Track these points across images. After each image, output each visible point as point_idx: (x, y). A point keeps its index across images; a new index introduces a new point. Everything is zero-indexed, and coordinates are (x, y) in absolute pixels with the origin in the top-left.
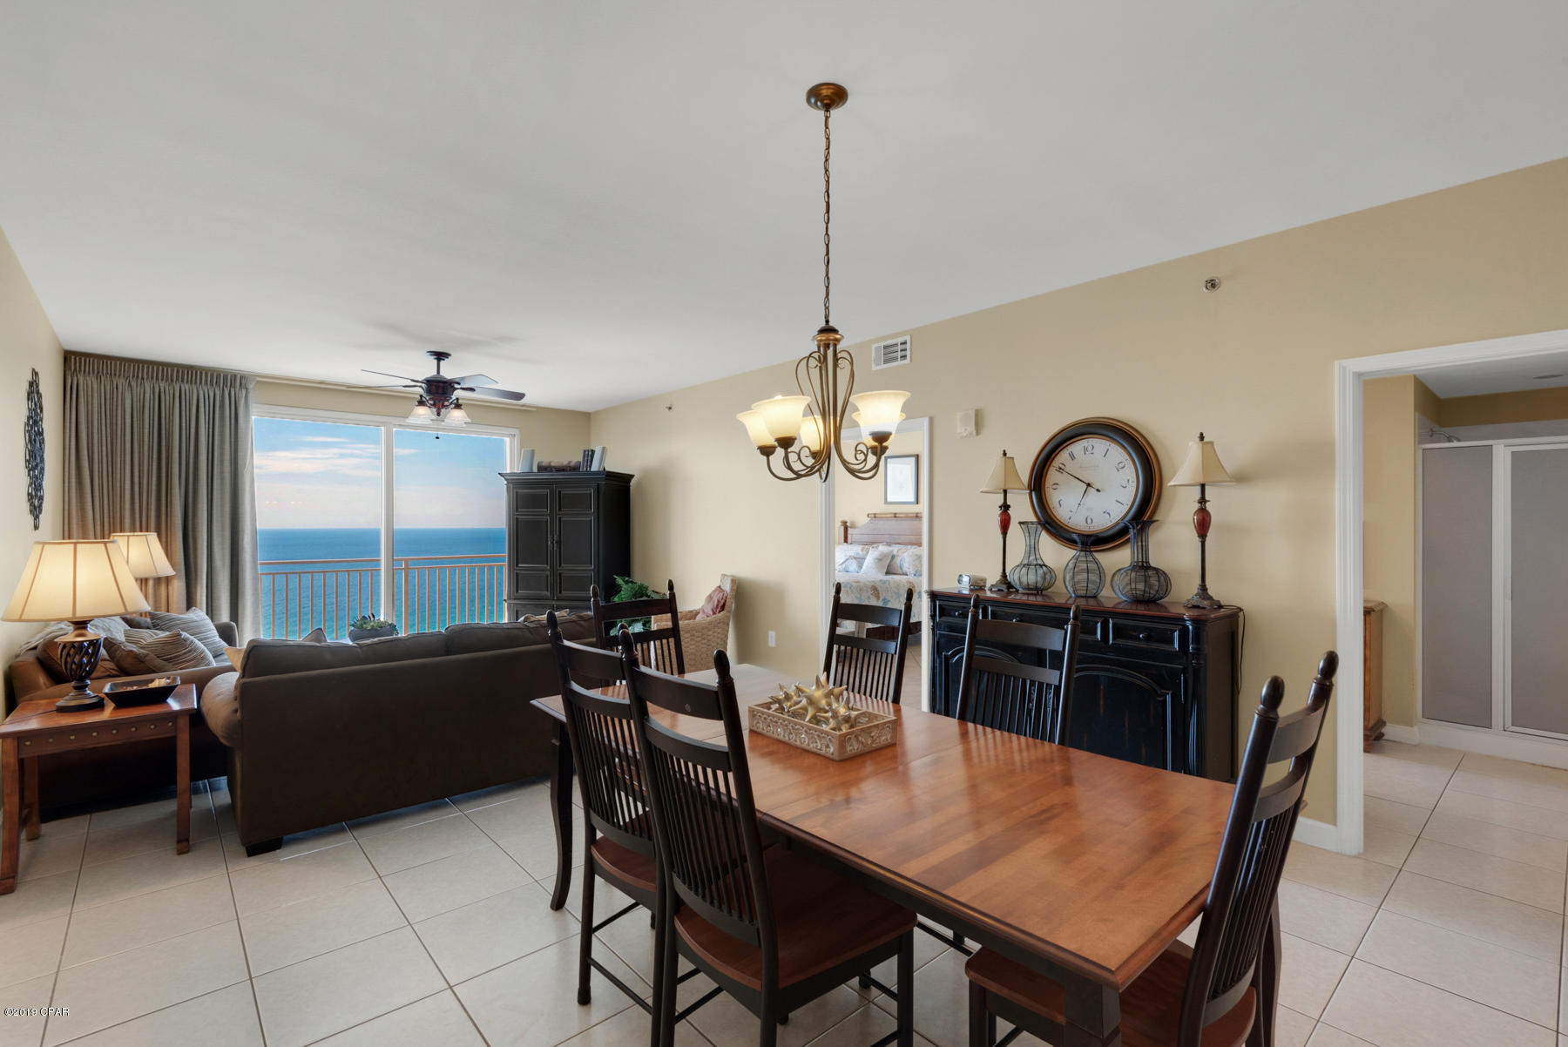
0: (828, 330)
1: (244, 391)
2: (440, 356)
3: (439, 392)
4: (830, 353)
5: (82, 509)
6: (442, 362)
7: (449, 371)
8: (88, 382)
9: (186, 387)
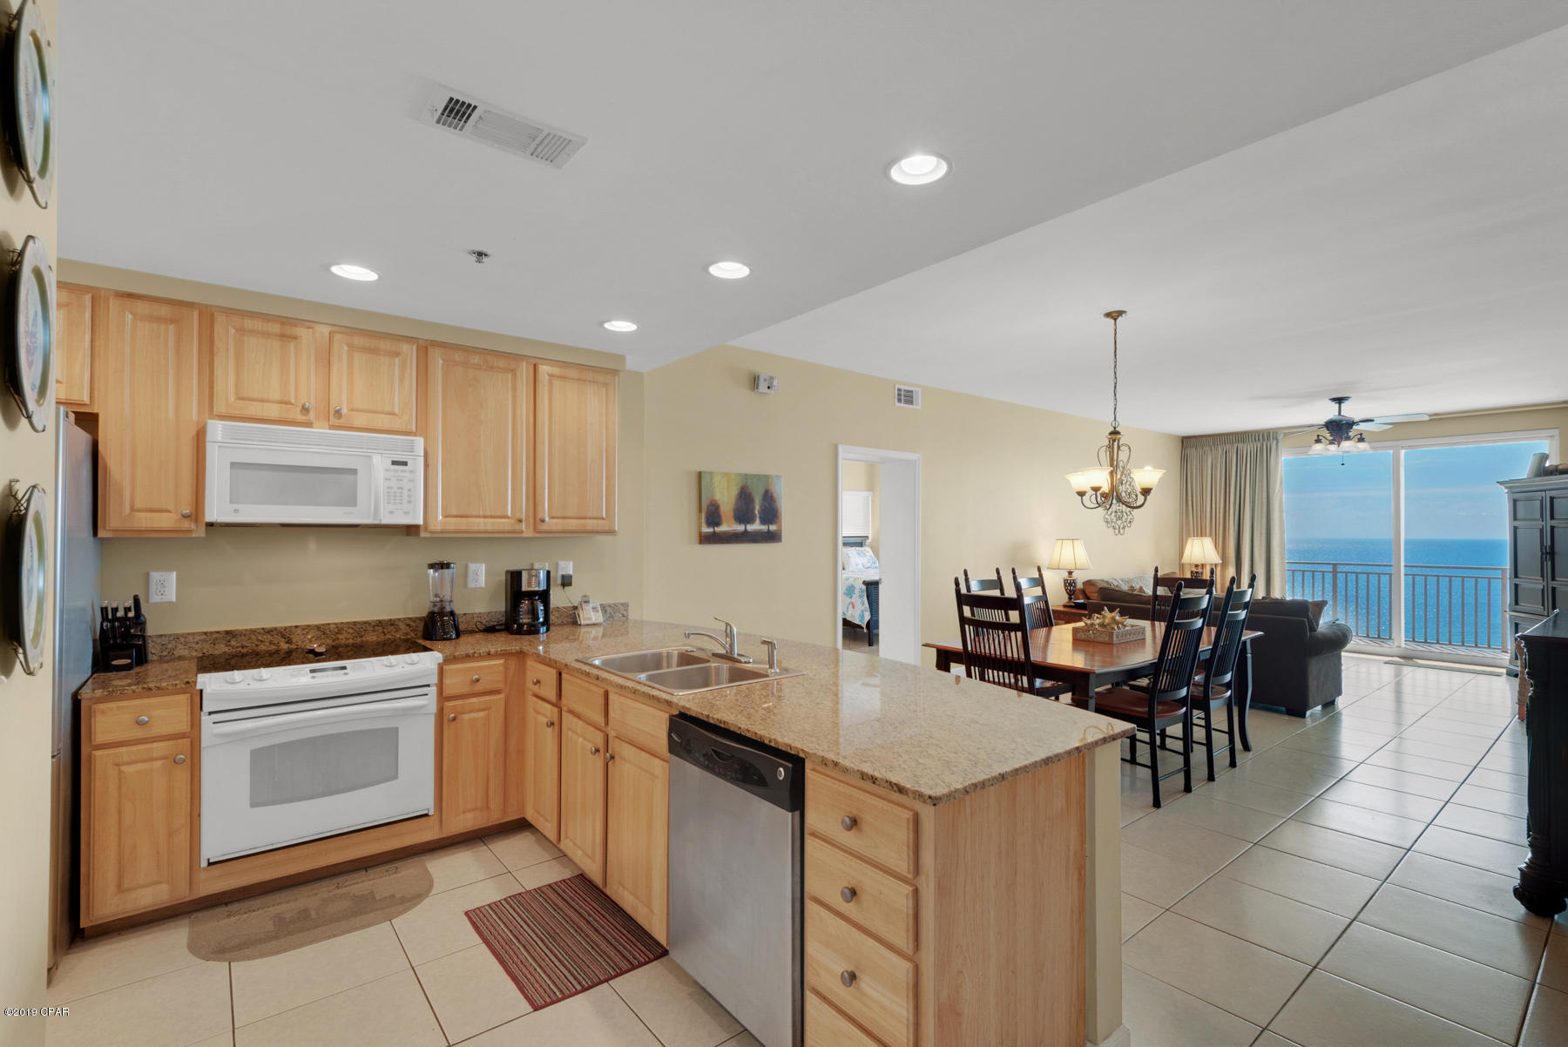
0: (1115, 433)
1: (1275, 442)
2: (1339, 400)
3: (1339, 429)
4: (1116, 443)
5: (1188, 524)
6: (1342, 405)
7: (1350, 411)
8: (1192, 452)
9: (1240, 446)
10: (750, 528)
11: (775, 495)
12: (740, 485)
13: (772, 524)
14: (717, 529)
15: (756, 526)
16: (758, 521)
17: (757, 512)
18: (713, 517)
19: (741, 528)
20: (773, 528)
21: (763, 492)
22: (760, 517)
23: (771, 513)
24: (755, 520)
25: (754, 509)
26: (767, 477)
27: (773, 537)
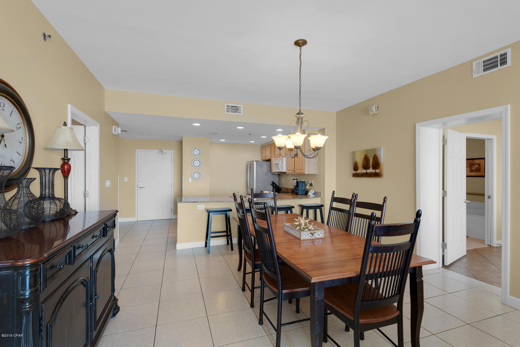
10: (368, 171)
11: (378, 157)
12: (364, 155)
13: (377, 169)
14: (357, 172)
15: (371, 170)
16: (371, 168)
17: (371, 165)
18: (356, 168)
19: (365, 171)
20: (377, 171)
21: (373, 156)
22: (372, 167)
23: (377, 165)
24: (370, 168)
25: (370, 163)
26: (374, 150)
27: (377, 175)
